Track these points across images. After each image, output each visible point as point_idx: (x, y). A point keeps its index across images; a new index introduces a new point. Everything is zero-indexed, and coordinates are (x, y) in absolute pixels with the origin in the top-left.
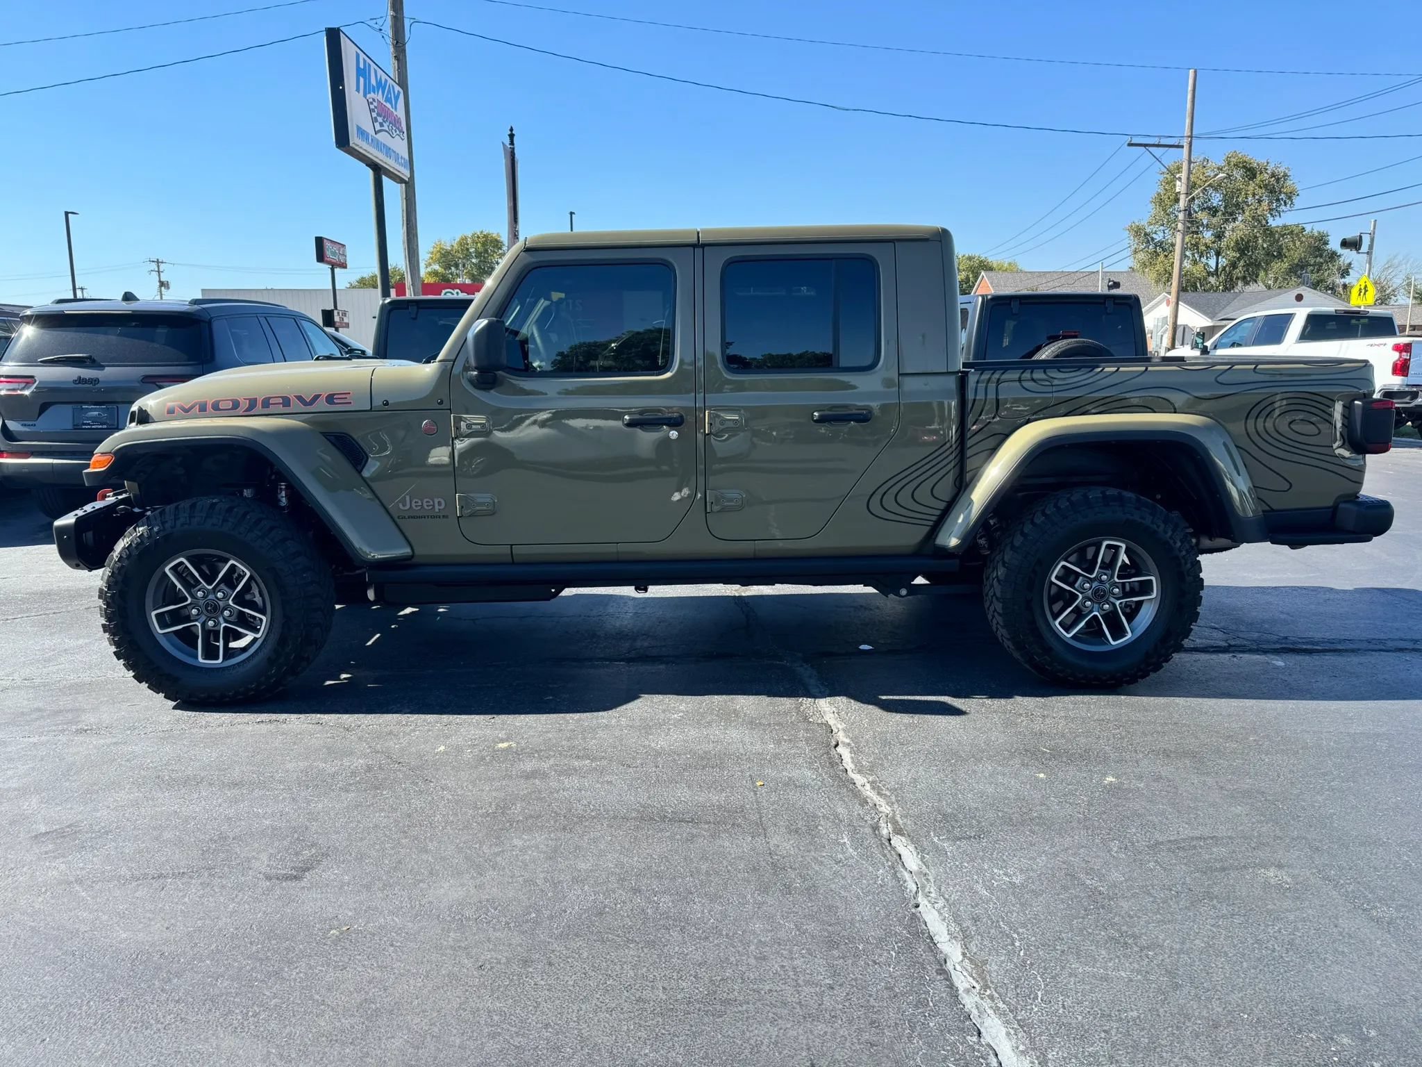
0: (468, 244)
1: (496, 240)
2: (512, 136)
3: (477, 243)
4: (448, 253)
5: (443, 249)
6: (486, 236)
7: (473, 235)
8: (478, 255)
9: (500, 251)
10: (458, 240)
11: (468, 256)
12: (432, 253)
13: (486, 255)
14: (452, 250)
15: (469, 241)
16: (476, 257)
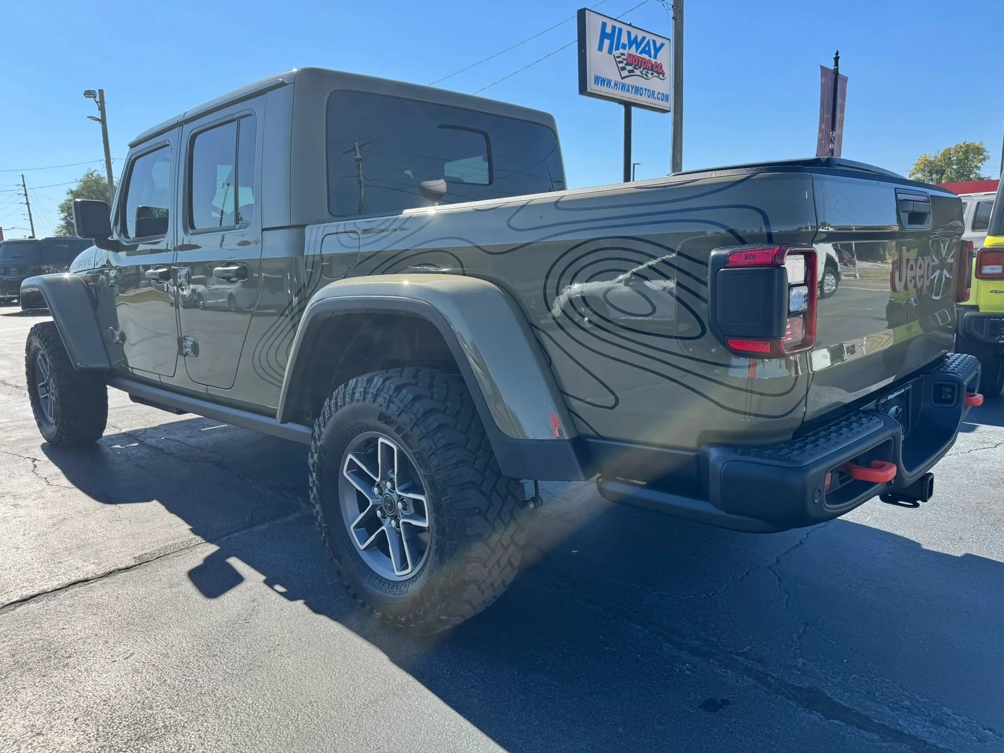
0: (950, 154)
1: (978, 148)
2: (837, 59)
3: (959, 152)
4: (930, 162)
5: (927, 160)
6: (968, 146)
7: (957, 146)
8: (959, 161)
9: (981, 157)
10: (942, 152)
11: (950, 164)
12: (917, 165)
13: (966, 161)
14: (935, 161)
15: (952, 151)
16: (957, 164)
